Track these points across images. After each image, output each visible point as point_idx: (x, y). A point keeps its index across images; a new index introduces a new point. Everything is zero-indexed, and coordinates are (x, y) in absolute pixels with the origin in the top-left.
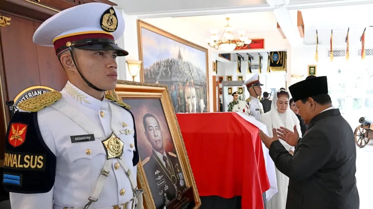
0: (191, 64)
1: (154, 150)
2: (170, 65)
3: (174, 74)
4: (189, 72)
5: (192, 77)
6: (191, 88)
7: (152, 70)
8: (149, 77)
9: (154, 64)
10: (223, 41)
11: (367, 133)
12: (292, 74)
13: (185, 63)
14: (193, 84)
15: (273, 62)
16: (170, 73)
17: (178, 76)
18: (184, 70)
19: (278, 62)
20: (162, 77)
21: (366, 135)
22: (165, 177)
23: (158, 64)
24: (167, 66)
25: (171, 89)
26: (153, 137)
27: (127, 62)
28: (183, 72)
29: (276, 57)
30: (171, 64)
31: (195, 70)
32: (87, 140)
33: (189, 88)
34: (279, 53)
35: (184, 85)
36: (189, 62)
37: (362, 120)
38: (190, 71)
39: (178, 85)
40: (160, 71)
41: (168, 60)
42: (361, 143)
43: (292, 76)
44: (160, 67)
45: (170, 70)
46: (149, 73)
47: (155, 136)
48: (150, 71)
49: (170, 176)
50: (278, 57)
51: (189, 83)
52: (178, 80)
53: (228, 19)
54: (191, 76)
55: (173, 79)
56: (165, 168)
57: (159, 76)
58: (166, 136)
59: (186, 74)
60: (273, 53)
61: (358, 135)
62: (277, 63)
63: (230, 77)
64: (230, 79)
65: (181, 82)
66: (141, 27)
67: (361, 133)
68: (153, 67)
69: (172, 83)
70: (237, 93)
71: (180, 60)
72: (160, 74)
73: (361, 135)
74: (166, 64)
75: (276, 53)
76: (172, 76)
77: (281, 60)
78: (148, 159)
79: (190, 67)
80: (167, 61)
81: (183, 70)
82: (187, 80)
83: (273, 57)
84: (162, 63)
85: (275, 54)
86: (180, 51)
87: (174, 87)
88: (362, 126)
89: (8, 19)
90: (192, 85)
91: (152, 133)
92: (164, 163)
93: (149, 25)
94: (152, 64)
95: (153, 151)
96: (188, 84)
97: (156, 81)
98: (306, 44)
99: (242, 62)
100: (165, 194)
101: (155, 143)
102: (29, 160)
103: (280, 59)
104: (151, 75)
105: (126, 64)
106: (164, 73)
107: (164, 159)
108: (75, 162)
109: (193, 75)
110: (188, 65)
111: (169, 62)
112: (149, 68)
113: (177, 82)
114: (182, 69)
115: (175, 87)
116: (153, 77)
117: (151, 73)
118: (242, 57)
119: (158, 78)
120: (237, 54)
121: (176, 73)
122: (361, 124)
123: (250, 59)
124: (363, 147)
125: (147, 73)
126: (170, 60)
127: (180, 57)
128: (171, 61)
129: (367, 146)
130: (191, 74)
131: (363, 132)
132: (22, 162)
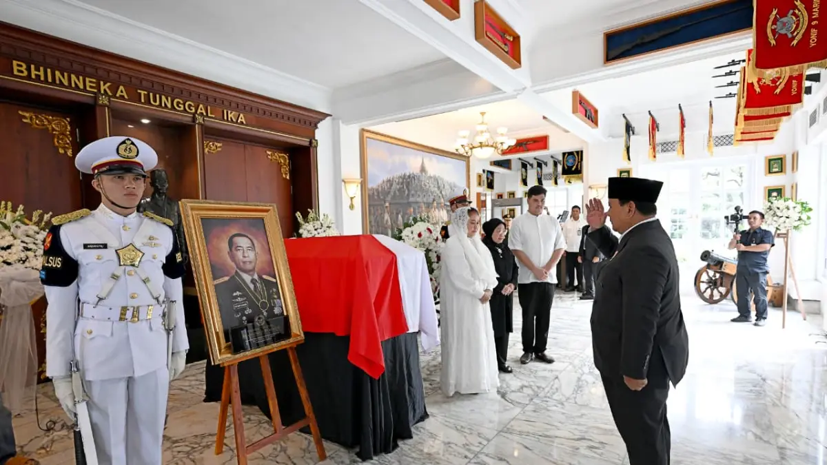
0: (442, 179)
1: (238, 271)
2: (408, 182)
3: (413, 192)
4: (436, 189)
5: (442, 195)
6: (439, 210)
7: (380, 189)
8: (376, 197)
9: (384, 182)
10: (474, 145)
11: (721, 278)
12: (590, 184)
13: (431, 177)
14: (443, 205)
15: (566, 167)
16: (407, 192)
17: (419, 196)
18: (430, 187)
19: (575, 167)
20: (394, 197)
21: (719, 283)
22: (249, 299)
23: (389, 181)
24: (402, 183)
25: (408, 212)
26: (241, 257)
27: (343, 181)
28: (428, 189)
29: (571, 161)
30: (408, 180)
31: (447, 187)
32: (100, 248)
33: (437, 210)
34: (575, 154)
35: (428, 207)
36: (437, 176)
37: (706, 256)
38: (439, 188)
39: (419, 207)
40: (392, 190)
41: (405, 175)
42: (712, 295)
43: (590, 187)
44: (391, 185)
45: (407, 187)
46: (376, 194)
47: (244, 257)
48: (377, 190)
49: (258, 300)
50: (575, 160)
51: (437, 203)
52: (419, 200)
53: (483, 114)
54: (440, 195)
55: (411, 199)
56: (251, 291)
57: (390, 196)
58: (263, 258)
59: (432, 193)
60: (567, 155)
61: (703, 282)
62: (573, 169)
63: (512, 194)
64: (512, 196)
65: (424, 203)
66: (367, 137)
67: (711, 279)
68: (381, 184)
69: (409, 204)
70: (509, 216)
71: (424, 174)
72: (392, 194)
73: (709, 282)
74: (401, 180)
75: (571, 153)
76: (411, 196)
77: (579, 164)
78: (226, 279)
79: (439, 182)
80: (404, 177)
81: (428, 187)
82: (434, 200)
83: (567, 161)
84: (395, 179)
85: (571, 156)
86: (423, 163)
87: (412, 210)
88: (708, 266)
89: (219, 145)
90: (441, 207)
91: (239, 254)
92: (252, 286)
93: (377, 134)
94: (380, 182)
95: (236, 272)
96: (435, 204)
97: (385, 202)
98: (613, 137)
99: (528, 171)
100: (244, 318)
101: (241, 264)
102: (52, 260)
103: (578, 162)
104: (378, 196)
105: (343, 183)
106: (397, 192)
107: (253, 281)
108: (87, 264)
109: (443, 193)
110: (436, 179)
111: (406, 177)
112: (375, 186)
113: (417, 203)
114: (426, 186)
115: (414, 209)
116: (382, 197)
117: (378, 193)
118: (529, 163)
119: (389, 198)
120: (520, 159)
121: (416, 192)
122: (705, 263)
123: (539, 165)
124: (716, 302)
125: (373, 193)
126: (408, 174)
127: (423, 170)
128: (409, 176)
129: (724, 301)
130: (441, 192)
131: (715, 277)
132: (48, 262)
